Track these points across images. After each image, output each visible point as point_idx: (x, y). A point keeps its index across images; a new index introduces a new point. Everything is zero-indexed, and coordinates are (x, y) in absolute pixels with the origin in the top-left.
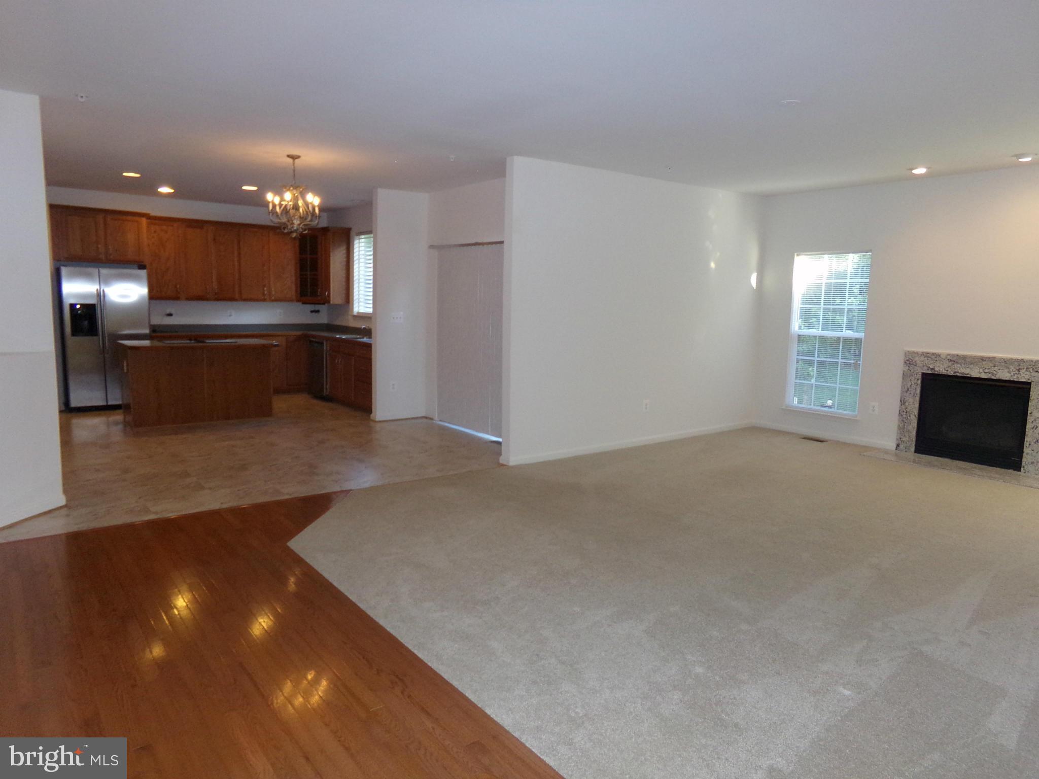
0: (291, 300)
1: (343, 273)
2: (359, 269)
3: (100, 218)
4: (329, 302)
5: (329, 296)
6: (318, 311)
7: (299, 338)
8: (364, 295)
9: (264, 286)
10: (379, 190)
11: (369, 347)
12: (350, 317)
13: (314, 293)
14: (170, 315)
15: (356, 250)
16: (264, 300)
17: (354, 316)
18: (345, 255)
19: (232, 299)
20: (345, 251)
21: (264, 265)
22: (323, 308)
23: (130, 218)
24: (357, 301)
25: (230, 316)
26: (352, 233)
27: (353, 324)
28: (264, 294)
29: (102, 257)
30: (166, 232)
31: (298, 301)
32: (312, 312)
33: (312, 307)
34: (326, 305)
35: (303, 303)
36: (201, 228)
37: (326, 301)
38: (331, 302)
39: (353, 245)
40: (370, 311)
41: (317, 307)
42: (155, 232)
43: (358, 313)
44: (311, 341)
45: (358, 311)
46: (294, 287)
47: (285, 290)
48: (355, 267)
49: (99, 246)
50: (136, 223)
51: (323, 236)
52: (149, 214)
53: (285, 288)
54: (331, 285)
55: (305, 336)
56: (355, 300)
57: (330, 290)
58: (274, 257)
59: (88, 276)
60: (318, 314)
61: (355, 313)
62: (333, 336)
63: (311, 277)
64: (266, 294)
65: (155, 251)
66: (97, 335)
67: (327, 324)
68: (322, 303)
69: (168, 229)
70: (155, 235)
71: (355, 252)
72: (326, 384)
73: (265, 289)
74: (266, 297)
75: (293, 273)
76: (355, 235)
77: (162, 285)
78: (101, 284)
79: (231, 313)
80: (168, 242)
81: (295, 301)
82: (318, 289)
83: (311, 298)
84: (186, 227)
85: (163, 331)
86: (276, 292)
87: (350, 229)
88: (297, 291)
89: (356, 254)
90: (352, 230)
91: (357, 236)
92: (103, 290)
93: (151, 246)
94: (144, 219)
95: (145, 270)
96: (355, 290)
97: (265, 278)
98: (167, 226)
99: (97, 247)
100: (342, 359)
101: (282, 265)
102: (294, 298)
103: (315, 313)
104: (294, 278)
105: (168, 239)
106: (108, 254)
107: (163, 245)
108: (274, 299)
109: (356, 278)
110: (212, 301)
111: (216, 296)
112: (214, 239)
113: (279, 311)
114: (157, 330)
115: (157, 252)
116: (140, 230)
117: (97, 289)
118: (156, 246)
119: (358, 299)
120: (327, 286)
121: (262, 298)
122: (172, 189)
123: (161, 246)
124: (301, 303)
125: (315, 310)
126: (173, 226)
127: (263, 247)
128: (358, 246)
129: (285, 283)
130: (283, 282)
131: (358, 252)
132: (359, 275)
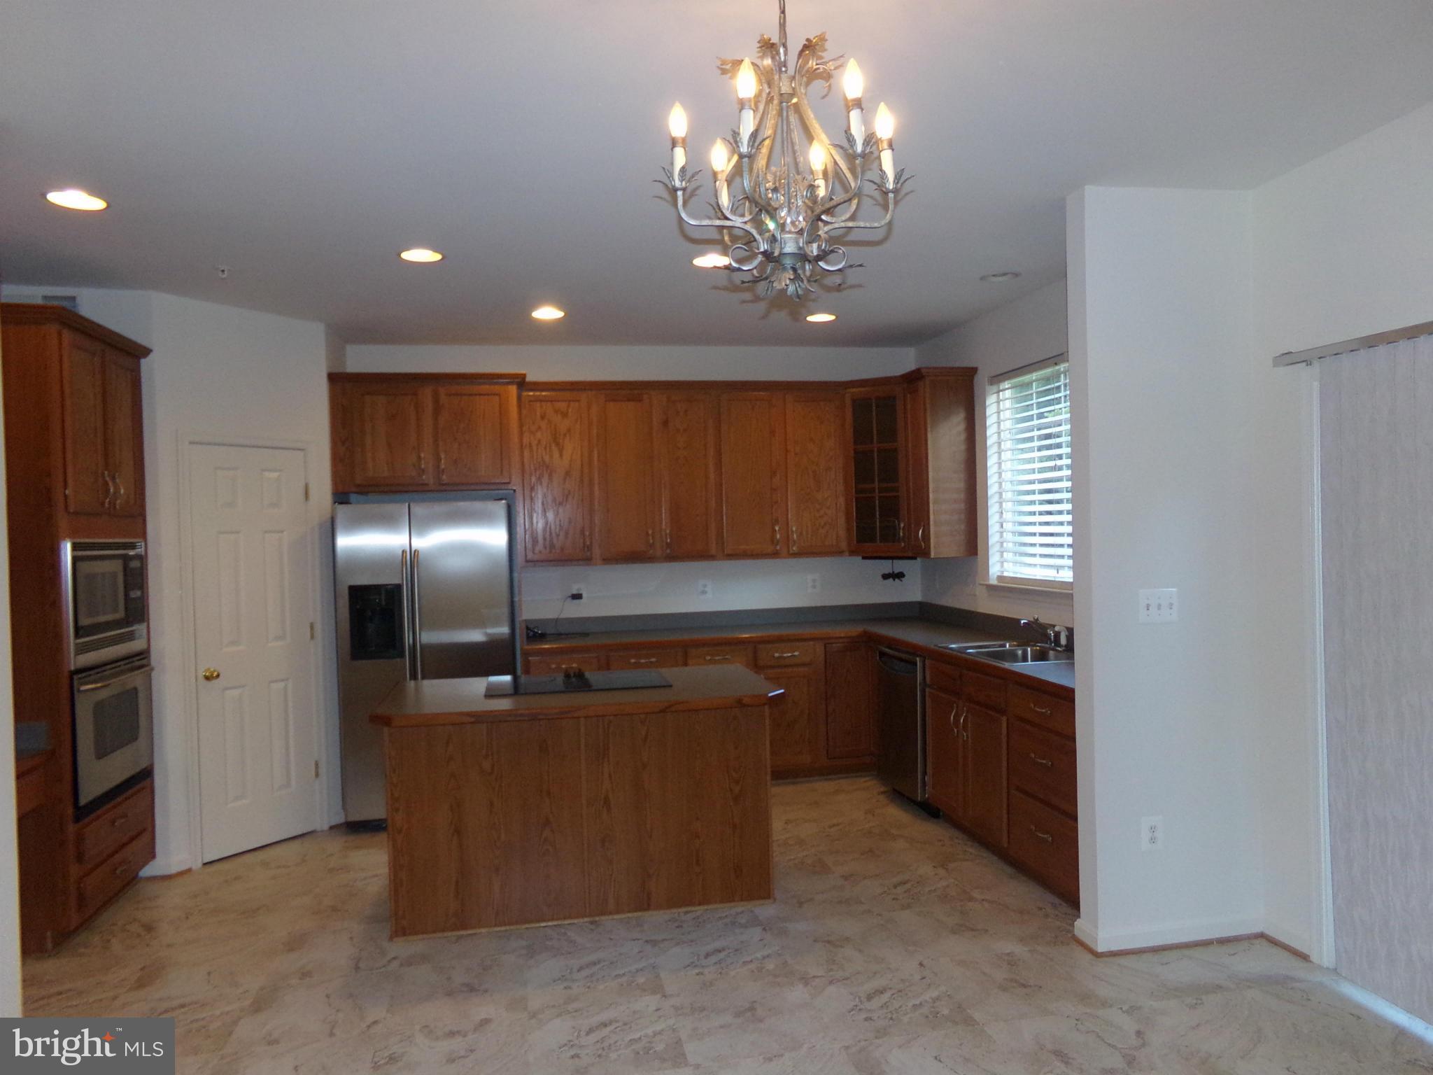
0: (836, 552)
1: (959, 484)
2: (1000, 467)
3: (427, 394)
4: (925, 553)
5: (926, 538)
6: (900, 576)
7: (852, 644)
8: (1014, 533)
9: (777, 522)
10: (1091, 191)
11: (1064, 698)
12: (981, 592)
13: (889, 534)
14: (577, 597)
15: (991, 420)
16: (775, 555)
17: (992, 588)
18: (963, 437)
19: (704, 556)
20: (962, 427)
21: (774, 473)
22: (912, 568)
23: (485, 388)
24: (997, 547)
25: (704, 592)
26: (981, 379)
27: (987, 606)
28: (773, 541)
29: (428, 478)
30: (565, 415)
31: (853, 553)
32: (885, 577)
33: (886, 566)
34: (919, 560)
35: (864, 558)
36: (639, 399)
37: (919, 551)
38: (932, 555)
39: (984, 408)
40: (1067, 576)
41: (899, 566)
42: (543, 417)
43: (1000, 578)
44: (882, 654)
45: (999, 574)
46: (842, 521)
47: (823, 527)
48: (989, 464)
49: (422, 455)
50: (497, 398)
51: (909, 395)
52: (524, 376)
53: (822, 524)
54: (931, 512)
55: (869, 640)
56: (992, 545)
57: (929, 524)
58: (796, 454)
59: (386, 522)
60: (901, 581)
61: (993, 581)
62: (940, 647)
63: (881, 495)
64: (778, 541)
65: (542, 457)
66: (402, 655)
67: (920, 604)
68: (910, 555)
69: (568, 406)
70: (543, 424)
71: (990, 426)
72: (925, 773)
73: (777, 528)
74: (778, 548)
75: (841, 488)
76: (987, 383)
77: (556, 533)
78: (412, 537)
79: (705, 586)
80: (568, 435)
81: (847, 554)
82: (902, 525)
83: (882, 544)
84: (606, 401)
85: (560, 634)
86: (801, 534)
87: (972, 372)
88: (849, 530)
89: (991, 431)
90: (978, 372)
91: (991, 385)
92: (415, 551)
93: (535, 448)
94: (513, 390)
95: (504, 501)
96: (991, 522)
97: (776, 502)
98: (567, 403)
99: (419, 457)
100: (970, 716)
101: (814, 472)
102: (844, 545)
103: (891, 580)
104: (842, 500)
105: (569, 430)
106: (438, 471)
107: (557, 444)
108: (796, 552)
109: (993, 490)
110: (661, 562)
111: (668, 551)
112: (665, 423)
113: (810, 577)
114: (548, 632)
115: (547, 458)
116: (503, 412)
117: (403, 551)
118: (545, 448)
119: (998, 545)
120: (921, 515)
121: (770, 549)
122: (560, 308)
123: (554, 447)
124: (860, 558)
125: (893, 572)
126: (578, 401)
127: (773, 433)
128: (996, 410)
129: (822, 512)
130: (818, 511)
131: (996, 425)
132: (1000, 484)
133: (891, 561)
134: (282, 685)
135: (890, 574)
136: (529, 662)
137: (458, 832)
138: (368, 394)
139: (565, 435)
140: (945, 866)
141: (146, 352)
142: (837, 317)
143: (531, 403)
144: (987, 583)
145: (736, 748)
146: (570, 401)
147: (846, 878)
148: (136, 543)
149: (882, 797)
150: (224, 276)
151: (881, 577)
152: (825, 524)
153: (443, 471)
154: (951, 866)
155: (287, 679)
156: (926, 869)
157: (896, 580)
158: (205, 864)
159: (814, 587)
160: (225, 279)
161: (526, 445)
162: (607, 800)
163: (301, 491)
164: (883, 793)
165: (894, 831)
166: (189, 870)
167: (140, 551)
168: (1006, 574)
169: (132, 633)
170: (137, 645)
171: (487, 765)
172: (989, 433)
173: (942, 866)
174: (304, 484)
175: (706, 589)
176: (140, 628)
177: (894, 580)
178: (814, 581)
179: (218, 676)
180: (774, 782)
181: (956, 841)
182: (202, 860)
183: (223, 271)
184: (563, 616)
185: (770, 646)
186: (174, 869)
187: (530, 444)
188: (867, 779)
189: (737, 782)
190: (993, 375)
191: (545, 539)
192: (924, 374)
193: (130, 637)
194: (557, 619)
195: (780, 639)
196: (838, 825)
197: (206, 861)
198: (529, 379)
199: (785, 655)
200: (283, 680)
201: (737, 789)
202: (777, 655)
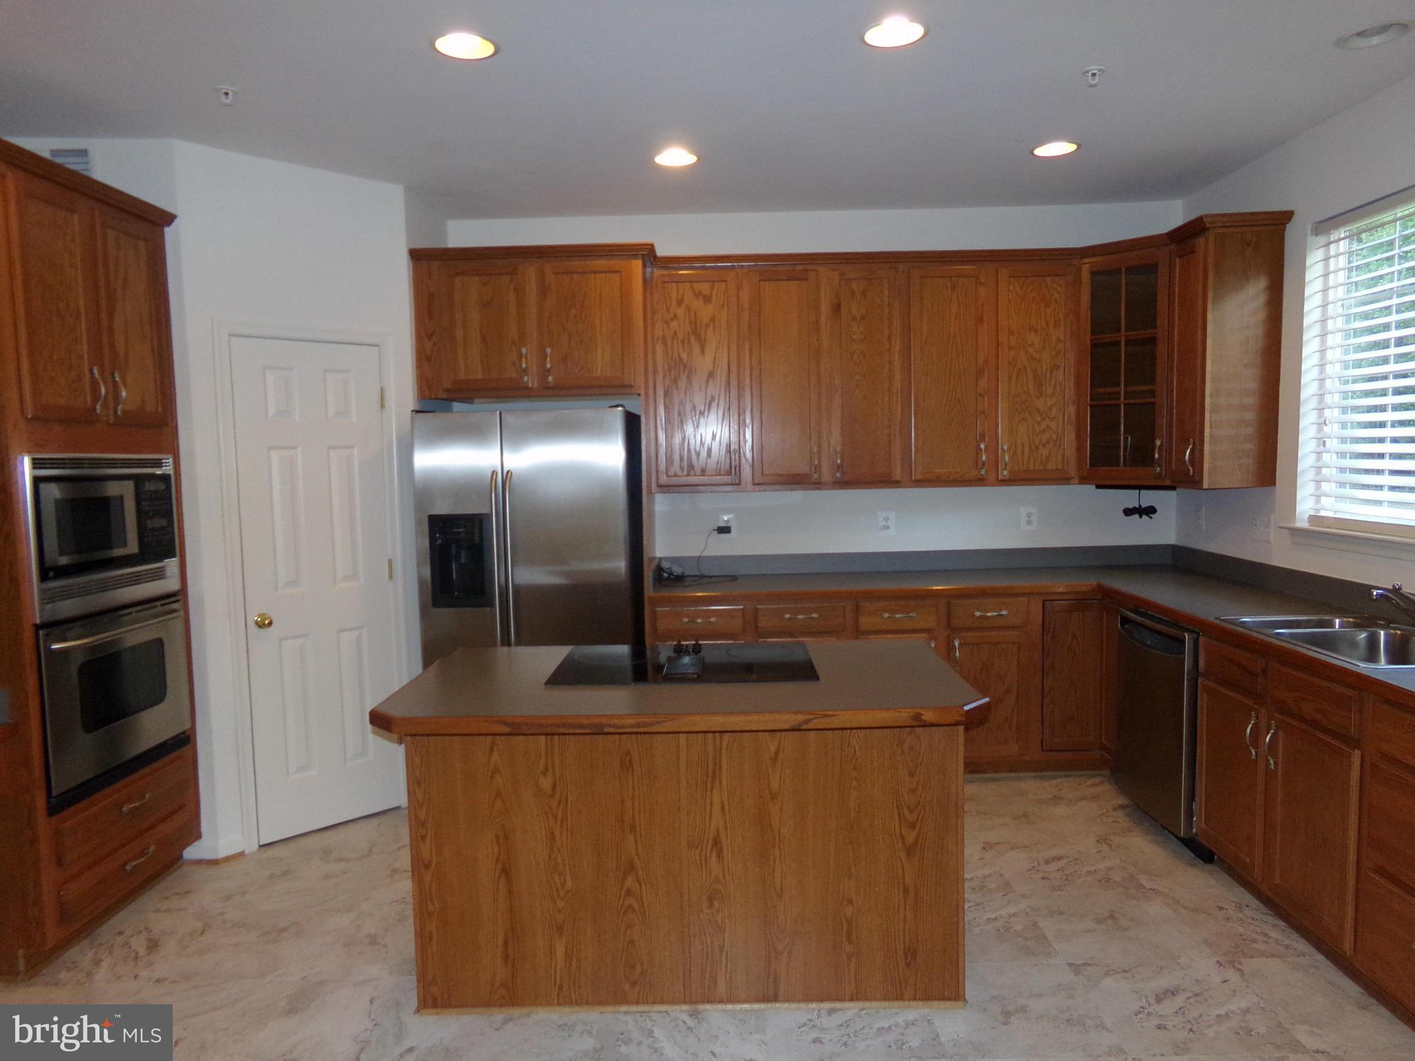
0: (1060, 478)
1: (1250, 380)
3: (530, 273)
4: (1193, 481)
5: (1197, 460)
6: (1149, 511)
7: (1081, 602)
8: (1342, 453)
9: (982, 438)
13: (1141, 455)
14: (724, 530)
15: (1313, 288)
16: (980, 481)
17: (1296, 532)
18: (1262, 315)
19: (885, 481)
20: (1264, 300)
21: (980, 373)
23: (601, 263)
24: (1311, 474)
25: (885, 527)
26: (1298, 227)
27: (1288, 558)
28: (977, 463)
29: (530, 380)
30: (707, 299)
31: (1084, 480)
32: (1128, 512)
33: (1130, 498)
35: (1098, 487)
36: (802, 278)
37: (1184, 478)
38: (1206, 483)
41: (1149, 498)
42: (680, 302)
43: (1314, 519)
44: (1125, 620)
45: (1312, 513)
46: (1070, 437)
47: (1044, 446)
48: (1305, 352)
49: (524, 351)
50: (615, 276)
51: (1178, 260)
52: (651, 248)
53: (1044, 441)
54: (1207, 424)
55: (1107, 598)
56: (1304, 471)
57: (1202, 440)
58: (1010, 348)
59: (473, 433)
60: (1151, 518)
61: (1302, 522)
62: (1223, 620)
63: (1127, 401)
64: (983, 464)
65: (679, 354)
66: (491, 604)
67: (1175, 549)
68: (1168, 483)
69: (712, 289)
70: (680, 311)
71: (1310, 297)
72: (1192, 796)
73: (982, 446)
74: (983, 472)
75: (1070, 392)
76: (1309, 232)
77: (695, 449)
78: (504, 454)
79: (886, 519)
80: (712, 325)
81: (1077, 480)
82: (1158, 443)
83: (1128, 469)
84: (760, 281)
85: (703, 577)
86: (1015, 453)
87: (1282, 219)
88: (1080, 449)
89: (1312, 305)
90: (1294, 218)
91: (1316, 235)
92: (508, 472)
93: (669, 341)
94: (637, 264)
95: (620, 409)
96: (1302, 438)
97: (983, 412)
98: (711, 283)
99: (520, 356)
100: (1281, 733)
101: (1035, 371)
102: (1072, 471)
103: (1137, 516)
104: (1072, 409)
105: (713, 319)
106: (545, 372)
107: (698, 338)
108: (1007, 477)
109: (1309, 388)
110: (828, 489)
111: (838, 475)
112: (837, 308)
113: (1023, 511)
114: (687, 573)
115: (684, 356)
116: (626, 295)
117: (493, 472)
118: (683, 342)
119: (1313, 471)
120: (1191, 430)
121: (973, 474)
122: (693, 151)
123: (693, 339)
124: (1094, 486)
125: (1140, 506)
126: (726, 281)
127: (980, 320)
128: (1321, 273)
129: (1044, 425)
130: (1039, 423)
131: (1320, 295)
132: (1322, 381)
133: (1138, 491)
134: (355, 634)
135: (1135, 507)
136: (655, 612)
137: (506, 872)
138: (458, 274)
139: (707, 326)
140: (1238, 966)
141: (169, 218)
142: (1079, 146)
143: (666, 284)
144: (1292, 525)
145: (912, 775)
146: (714, 281)
147: (1076, 968)
148: (161, 460)
149: (1120, 814)
150: (228, 101)
151: (1122, 512)
152: (1048, 442)
153: (549, 371)
154: (1249, 964)
155: (362, 628)
156: (1204, 967)
157: (1144, 516)
158: (262, 846)
159: (1029, 523)
160: (227, 105)
161: (658, 338)
162: (716, 842)
163: (375, 396)
164: (1122, 807)
165: (1144, 880)
166: (242, 854)
167: (168, 469)
168: (1323, 513)
169: (162, 569)
170: (171, 583)
171: (546, 783)
172: (1307, 307)
173: (1232, 963)
174: (379, 388)
175: (888, 523)
176: (171, 564)
177: (1141, 517)
178: (1029, 515)
179: (270, 624)
180: (970, 776)
181: (1248, 912)
182: (259, 842)
183: (226, 94)
184: (705, 554)
185: (970, 602)
186: (222, 854)
187: (664, 336)
188: (1098, 780)
189: (912, 826)
190: (1321, 219)
191: (681, 459)
192: (1208, 225)
193: (160, 575)
194: (700, 556)
195: (984, 593)
196: (1059, 858)
197: (261, 844)
198: (661, 252)
199: (989, 614)
200: (357, 628)
201: (911, 837)
202: (978, 614)
